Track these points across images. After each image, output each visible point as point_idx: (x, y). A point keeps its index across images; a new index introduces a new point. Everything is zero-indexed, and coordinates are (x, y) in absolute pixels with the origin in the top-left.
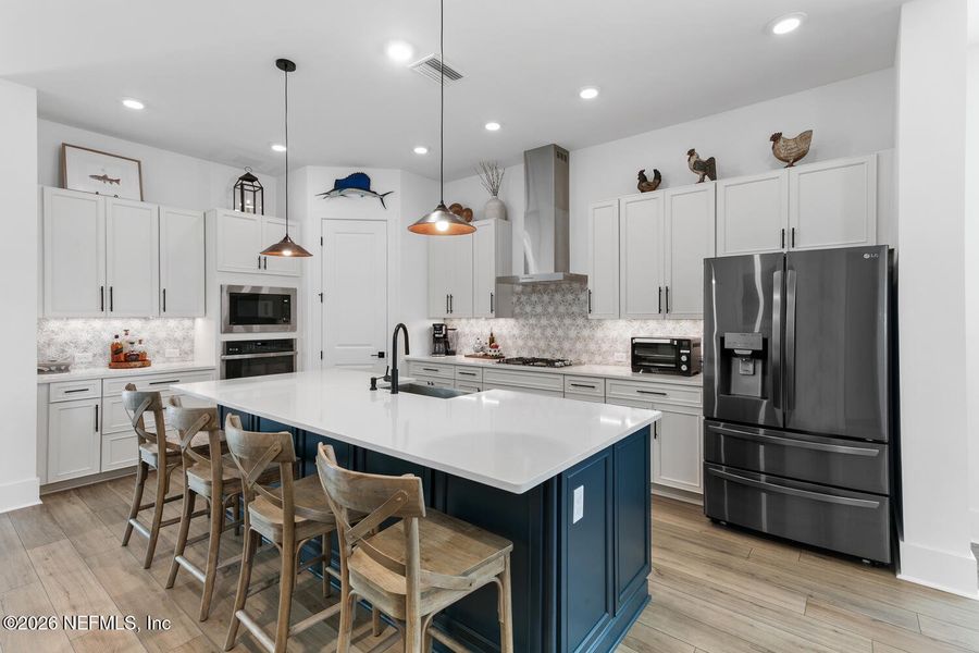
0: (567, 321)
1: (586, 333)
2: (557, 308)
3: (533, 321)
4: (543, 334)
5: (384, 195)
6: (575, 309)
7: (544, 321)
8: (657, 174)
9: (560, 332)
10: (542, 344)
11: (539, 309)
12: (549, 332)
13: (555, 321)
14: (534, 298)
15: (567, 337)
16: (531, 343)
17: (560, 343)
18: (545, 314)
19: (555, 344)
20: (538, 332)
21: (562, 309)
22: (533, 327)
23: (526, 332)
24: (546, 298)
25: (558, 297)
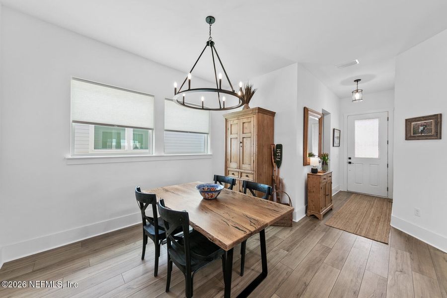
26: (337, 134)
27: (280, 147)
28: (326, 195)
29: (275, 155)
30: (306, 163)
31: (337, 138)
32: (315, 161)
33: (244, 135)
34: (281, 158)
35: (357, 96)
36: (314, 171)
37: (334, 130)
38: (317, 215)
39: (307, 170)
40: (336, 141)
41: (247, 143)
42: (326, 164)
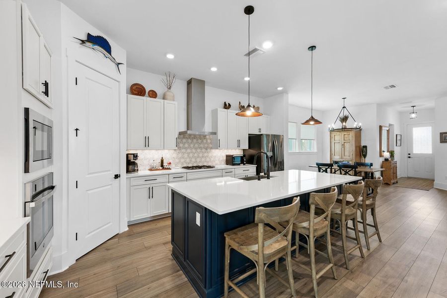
0: (199, 150)
1: (206, 155)
2: (194, 145)
3: (183, 150)
4: (188, 156)
5: (119, 64)
6: (202, 146)
7: (189, 151)
8: (229, 105)
9: (196, 155)
10: (188, 160)
11: (186, 145)
12: (191, 155)
13: (194, 151)
14: (184, 140)
15: (199, 157)
16: (182, 160)
17: (196, 159)
18: (189, 147)
19: (193, 160)
20: (186, 155)
21: (196, 145)
22: (183, 153)
23: (180, 155)
24: (190, 141)
25: (195, 141)
26: (399, 138)
27: (365, 147)
28: (393, 173)
29: (363, 152)
30: (381, 156)
31: (399, 140)
32: (387, 155)
33: (345, 141)
34: (366, 153)
35: (413, 116)
36: (386, 160)
37: (397, 135)
38: (389, 183)
39: (382, 159)
40: (399, 142)
41: (347, 145)
42: (393, 156)
